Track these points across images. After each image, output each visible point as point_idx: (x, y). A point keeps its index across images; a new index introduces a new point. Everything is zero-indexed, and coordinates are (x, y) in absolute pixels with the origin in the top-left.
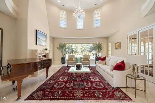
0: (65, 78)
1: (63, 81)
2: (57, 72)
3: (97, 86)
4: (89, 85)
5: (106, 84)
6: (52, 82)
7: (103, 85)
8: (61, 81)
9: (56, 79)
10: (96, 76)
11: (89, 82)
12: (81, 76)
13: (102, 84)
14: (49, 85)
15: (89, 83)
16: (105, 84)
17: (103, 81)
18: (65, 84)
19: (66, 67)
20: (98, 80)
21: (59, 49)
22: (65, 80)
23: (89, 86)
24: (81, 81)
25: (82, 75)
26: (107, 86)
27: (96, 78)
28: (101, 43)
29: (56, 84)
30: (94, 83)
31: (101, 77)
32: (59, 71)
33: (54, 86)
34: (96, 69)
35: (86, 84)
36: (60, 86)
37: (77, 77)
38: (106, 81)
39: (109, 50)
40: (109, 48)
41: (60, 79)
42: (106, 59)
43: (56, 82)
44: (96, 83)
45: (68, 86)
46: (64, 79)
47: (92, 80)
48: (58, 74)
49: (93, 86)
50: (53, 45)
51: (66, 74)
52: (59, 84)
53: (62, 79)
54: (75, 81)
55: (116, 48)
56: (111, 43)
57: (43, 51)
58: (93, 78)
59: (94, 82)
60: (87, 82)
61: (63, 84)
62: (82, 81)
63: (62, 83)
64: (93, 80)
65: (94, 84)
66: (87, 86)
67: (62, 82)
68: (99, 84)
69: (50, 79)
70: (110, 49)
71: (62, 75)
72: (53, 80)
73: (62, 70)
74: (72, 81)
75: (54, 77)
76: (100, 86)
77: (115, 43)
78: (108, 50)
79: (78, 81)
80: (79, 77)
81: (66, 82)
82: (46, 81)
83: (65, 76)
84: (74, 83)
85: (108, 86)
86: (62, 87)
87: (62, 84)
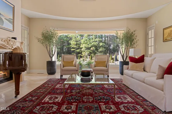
0: (57, 98)
1: (54, 103)
2: (39, 88)
3: (128, 109)
4: (111, 108)
5: (147, 106)
6: (28, 104)
7: (142, 108)
8: (48, 103)
9: (38, 99)
10: (125, 93)
11: (110, 103)
12: (91, 95)
13: (139, 107)
14: (21, 109)
15: (112, 106)
16: (145, 106)
17: (142, 101)
18: (57, 107)
19: (59, 79)
20: (129, 99)
21: (43, 43)
22: (57, 100)
23: (111, 110)
24: (92, 102)
25: (94, 93)
26: (150, 110)
27: (125, 97)
28: (132, 31)
29: (38, 107)
30: (123, 105)
31: (135, 95)
32: (43, 85)
33: (34, 111)
34: (123, 83)
35: (104, 106)
36: (48, 110)
37: (84, 95)
38: (147, 101)
39: (150, 45)
40: (150, 40)
41: (47, 99)
42: (145, 61)
43: (38, 105)
44: (126, 105)
45: (66, 110)
46: (54, 99)
47: (117, 100)
48: (42, 91)
49: (120, 110)
50: (29, 34)
51: (59, 91)
52: (45, 107)
53: (50, 99)
54: (80, 102)
55: (166, 39)
56: (153, 30)
57: (7, 41)
58: (119, 98)
59: (122, 103)
60: (106, 103)
61: (53, 107)
62: (96, 102)
63: (51, 105)
64: (119, 100)
65: (121, 107)
66: (108, 110)
67: (51, 103)
68: (133, 106)
69: (24, 99)
70: (151, 42)
71: (49, 93)
72: (32, 101)
73: (48, 84)
74: (73, 102)
75: (32, 96)
76: (136, 110)
77: (164, 29)
78: (148, 45)
79: (86, 102)
80: (89, 96)
81: (60, 104)
82: (15, 103)
83: (57, 94)
84: (77, 106)
85: (153, 110)
86: (51, 111)
87: (50, 107)
